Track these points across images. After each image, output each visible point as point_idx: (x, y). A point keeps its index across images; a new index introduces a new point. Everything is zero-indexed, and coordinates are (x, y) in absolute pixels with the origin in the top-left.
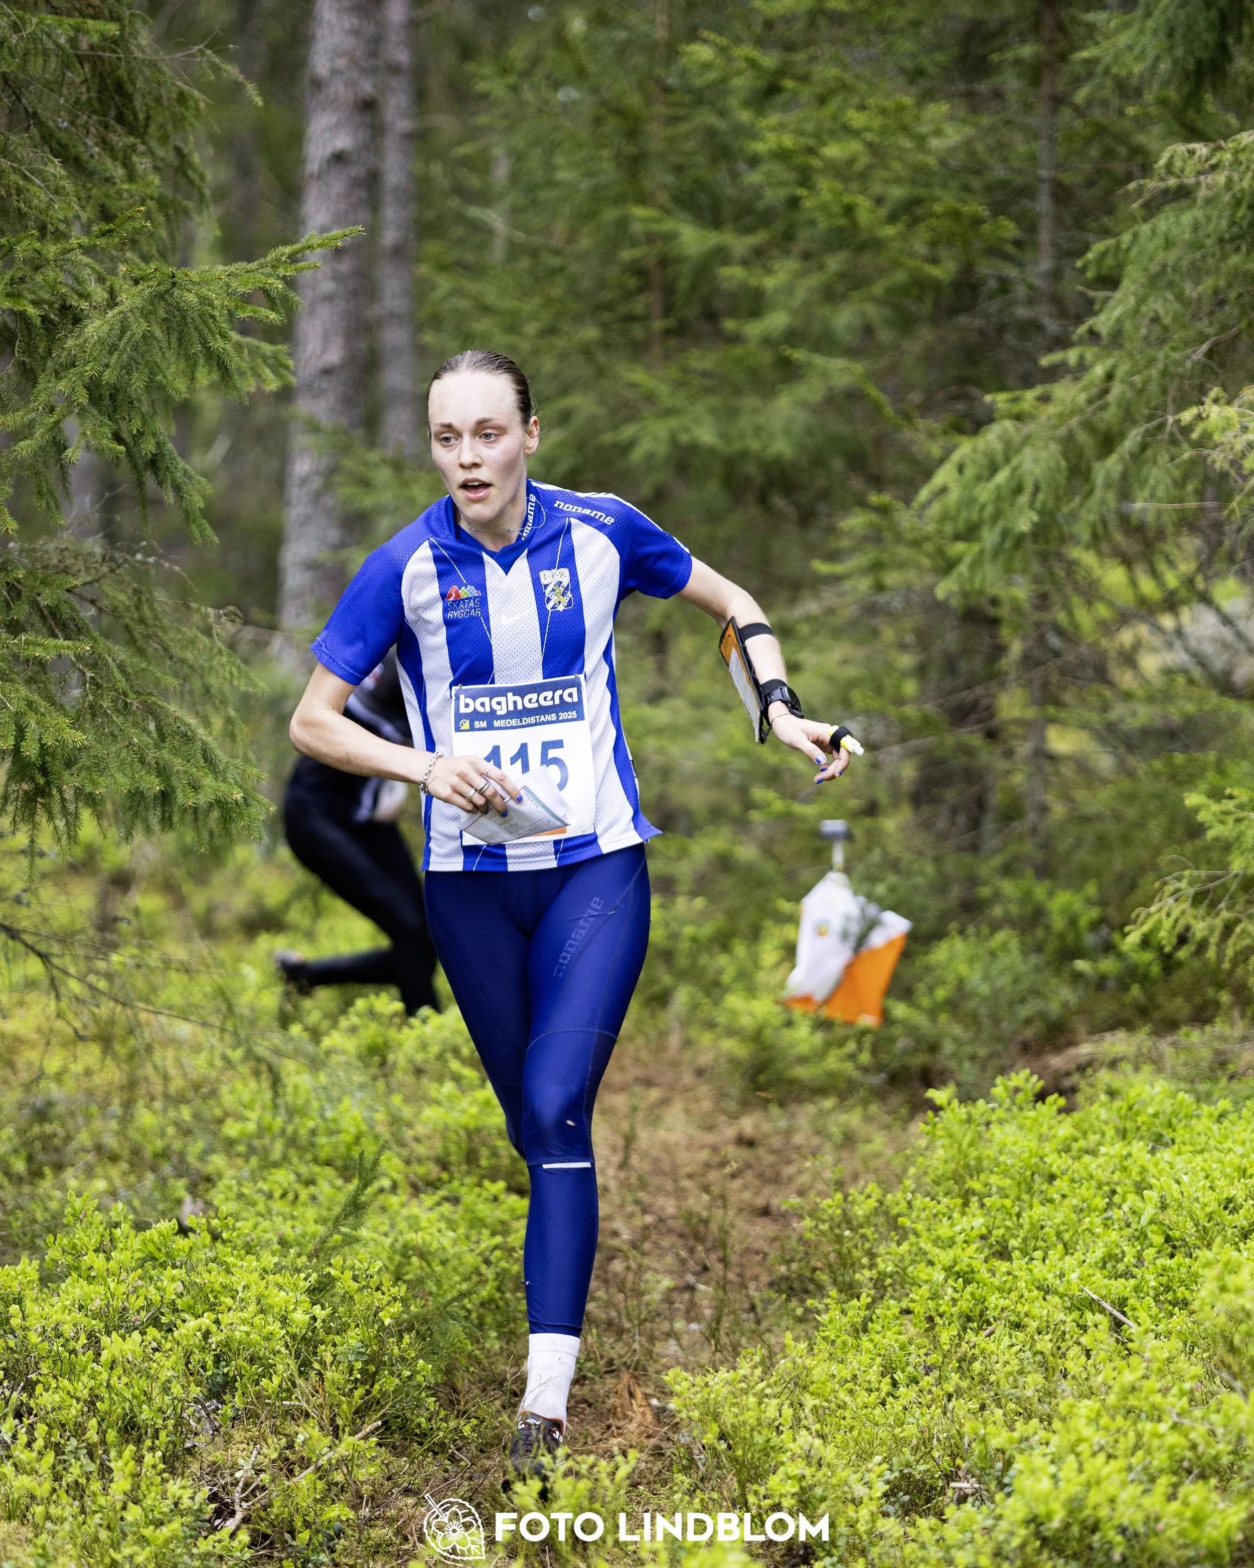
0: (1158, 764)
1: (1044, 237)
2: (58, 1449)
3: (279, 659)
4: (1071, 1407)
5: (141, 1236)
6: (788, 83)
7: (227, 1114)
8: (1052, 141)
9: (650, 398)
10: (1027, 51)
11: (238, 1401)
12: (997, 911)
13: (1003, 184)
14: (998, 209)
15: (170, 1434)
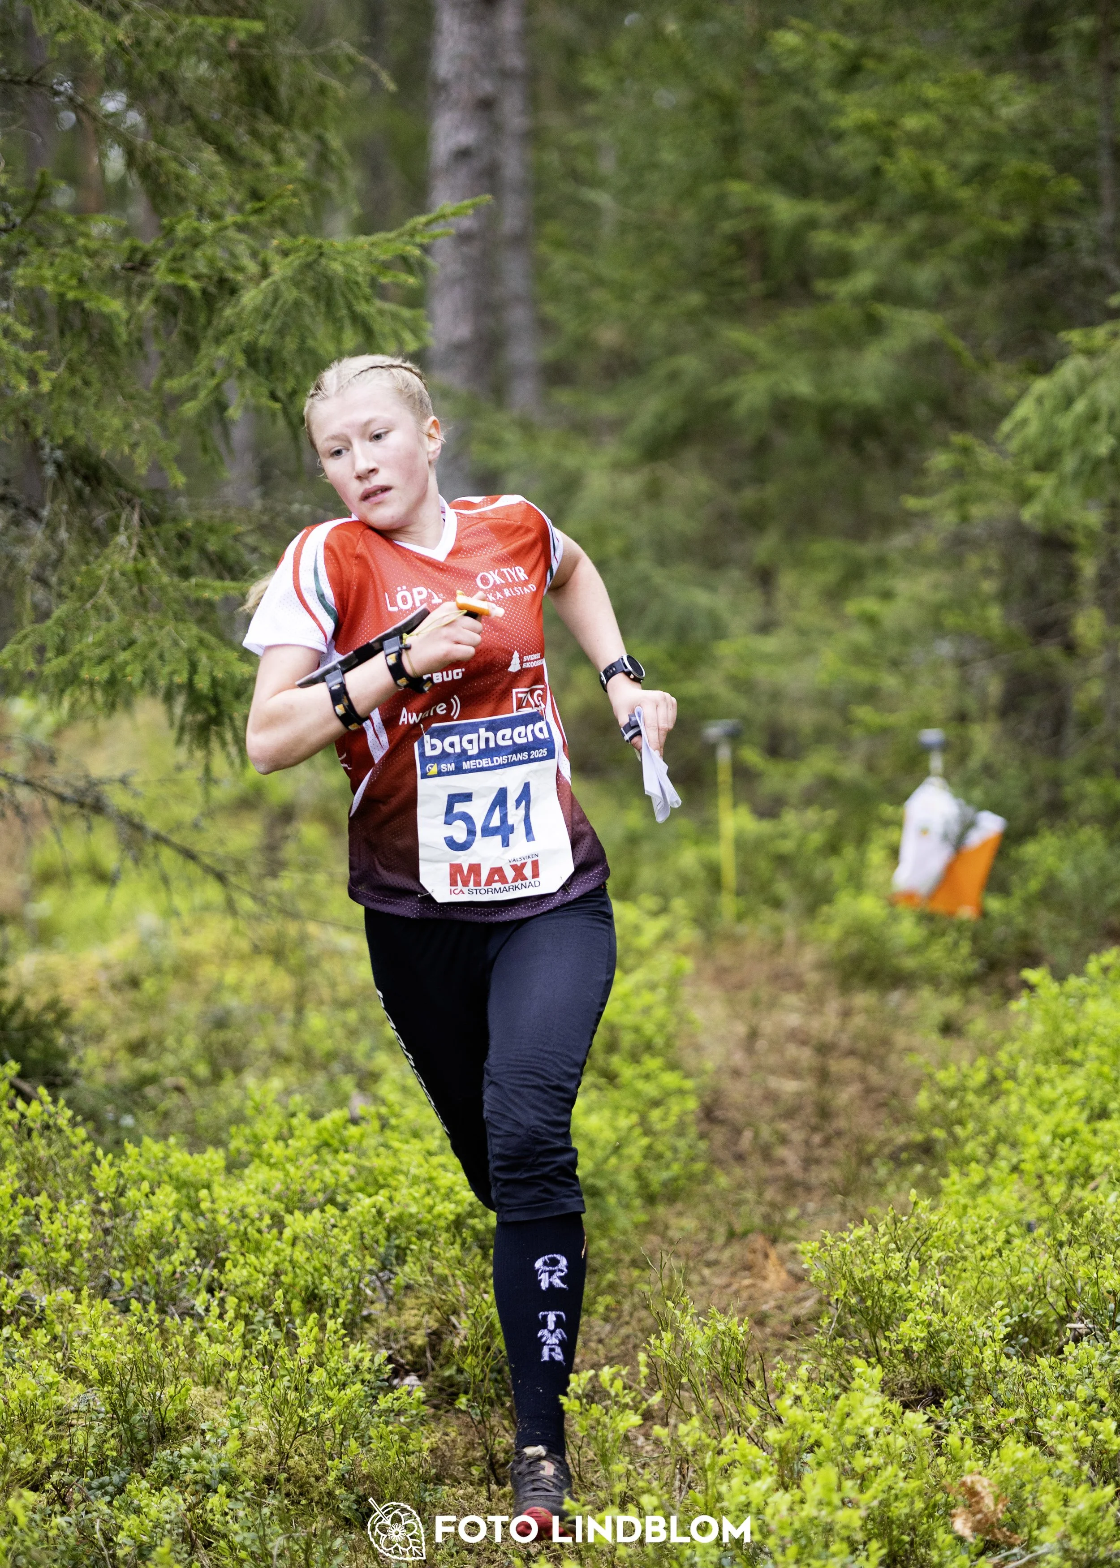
1: (1105, 193)
5: (316, 1124)
6: (868, 62)
9: (749, 355)
10: (1085, 24)
12: (1083, 808)
13: (1066, 146)
14: (1061, 169)
15: (349, 1302)
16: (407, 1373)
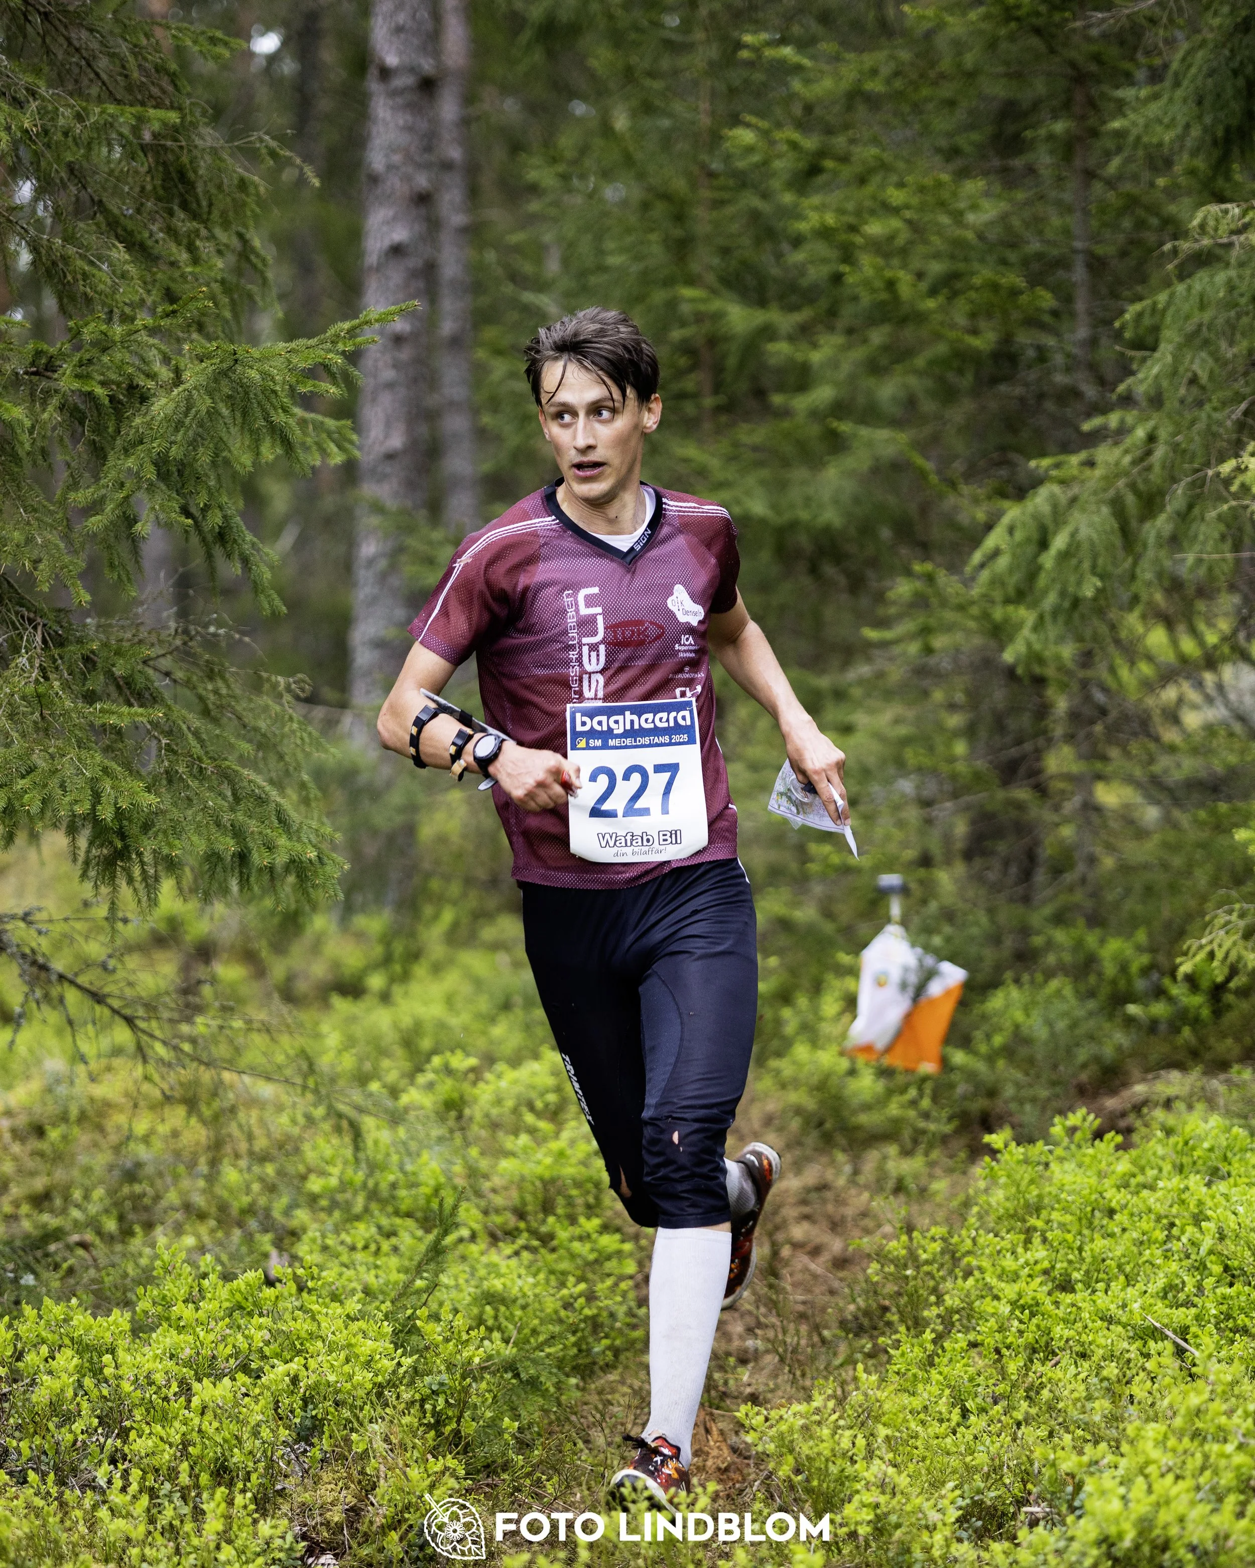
0: (1202, 814)
1: (1080, 306)
2: (153, 1493)
3: (350, 735)
4: (1139, 1429)
5: (228, 1286)
6: (829, 164)
7: (310, 1170)
8: (1086, 212)
9: (702, 472)
10: (1059, 127)
11: (326, 1444)
12: (1051, 959)
13: (1039, 256)
14: (1035, 281)
15: (261, 1476)
16: (323, 1551)
